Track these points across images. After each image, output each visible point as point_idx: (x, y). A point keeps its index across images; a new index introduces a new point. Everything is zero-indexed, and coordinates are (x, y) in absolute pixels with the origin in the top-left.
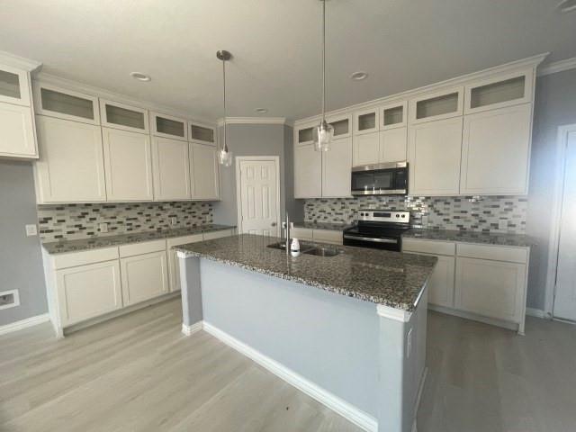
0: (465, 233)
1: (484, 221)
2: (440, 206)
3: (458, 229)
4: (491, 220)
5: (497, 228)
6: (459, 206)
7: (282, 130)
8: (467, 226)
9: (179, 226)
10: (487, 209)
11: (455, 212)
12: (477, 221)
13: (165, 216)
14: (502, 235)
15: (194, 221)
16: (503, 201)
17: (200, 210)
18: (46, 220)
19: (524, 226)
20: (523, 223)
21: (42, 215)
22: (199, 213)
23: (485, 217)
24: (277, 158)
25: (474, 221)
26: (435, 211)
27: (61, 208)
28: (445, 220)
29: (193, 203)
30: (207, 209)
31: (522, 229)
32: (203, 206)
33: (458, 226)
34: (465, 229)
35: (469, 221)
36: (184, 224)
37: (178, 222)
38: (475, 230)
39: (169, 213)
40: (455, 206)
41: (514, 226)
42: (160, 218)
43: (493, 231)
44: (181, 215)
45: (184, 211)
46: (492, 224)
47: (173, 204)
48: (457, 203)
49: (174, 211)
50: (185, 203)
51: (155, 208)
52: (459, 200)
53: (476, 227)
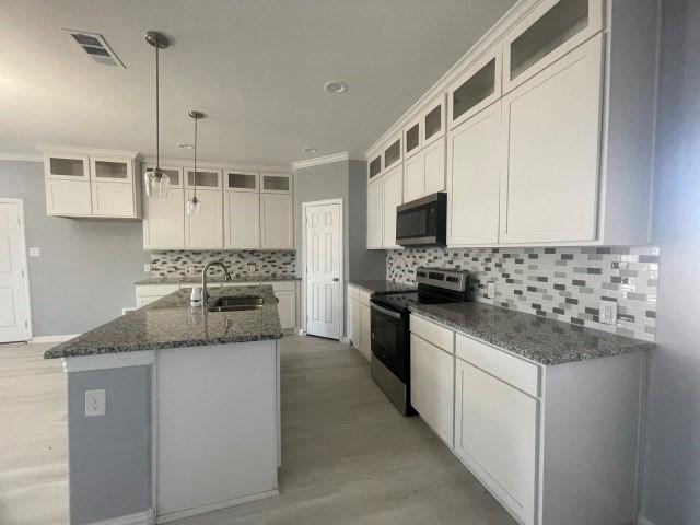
0: (543, 321)
1: (575, 302)
2: (510, 266)
3: (534, 312)
4: (586, 301)
5: (596, 319)
6: (535, 267)
7: (347, 165)
8: (547, 307)
9: (257, 274)
10: (579, 277)
11: (530, 278)
12: (563, 300)
13: (243, 263)
14: (606, 336)
15: (273, 270)
16: (608, 259)
17: (280, 260)
18: (155, 262)
19: (651, 322)
20: (650, 314)
21: (154, 257)
22: (279, 263)
23: (575, 292)
24: (340, 201)
25: (558, 299)
26: (504, 275)
27: (165, 253)
28: (516, 292)
29: (274, 253)
30: (288, 258)
31: (648, 329)
32: (284, 255)
33: (534, 306)
34: (544, 313)
35: (550, 298)
36: (262, 272)
37: (256, 270)
38: (561, 318)
39: (248, 261)
40: (530, 267)
41: (631, 318)
42: (239, 265)
43: (589, 324)
44: (260, 264)
45: (263, 260)
46: (588, 310)
47: (252, 252)
48: (533, 262)
49: (253, 259)
50: (265, 252)
51: (235, 256)
52: (535, 256)
53: (562, 312)
